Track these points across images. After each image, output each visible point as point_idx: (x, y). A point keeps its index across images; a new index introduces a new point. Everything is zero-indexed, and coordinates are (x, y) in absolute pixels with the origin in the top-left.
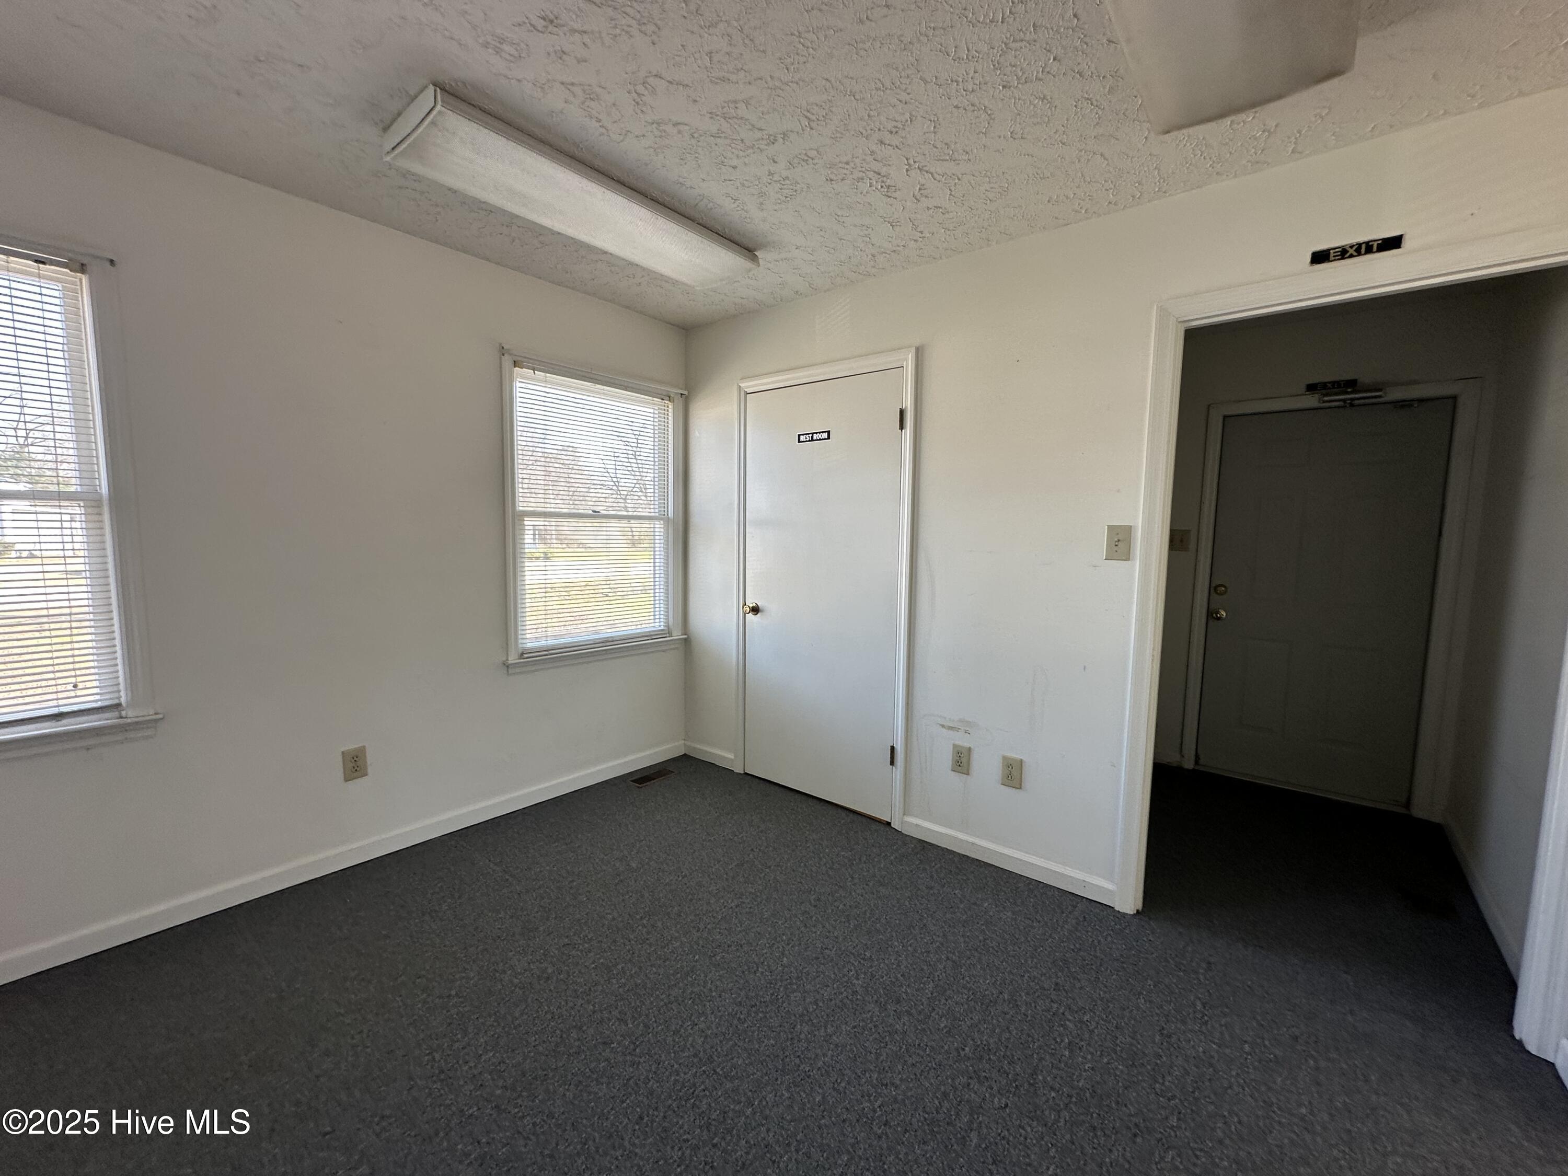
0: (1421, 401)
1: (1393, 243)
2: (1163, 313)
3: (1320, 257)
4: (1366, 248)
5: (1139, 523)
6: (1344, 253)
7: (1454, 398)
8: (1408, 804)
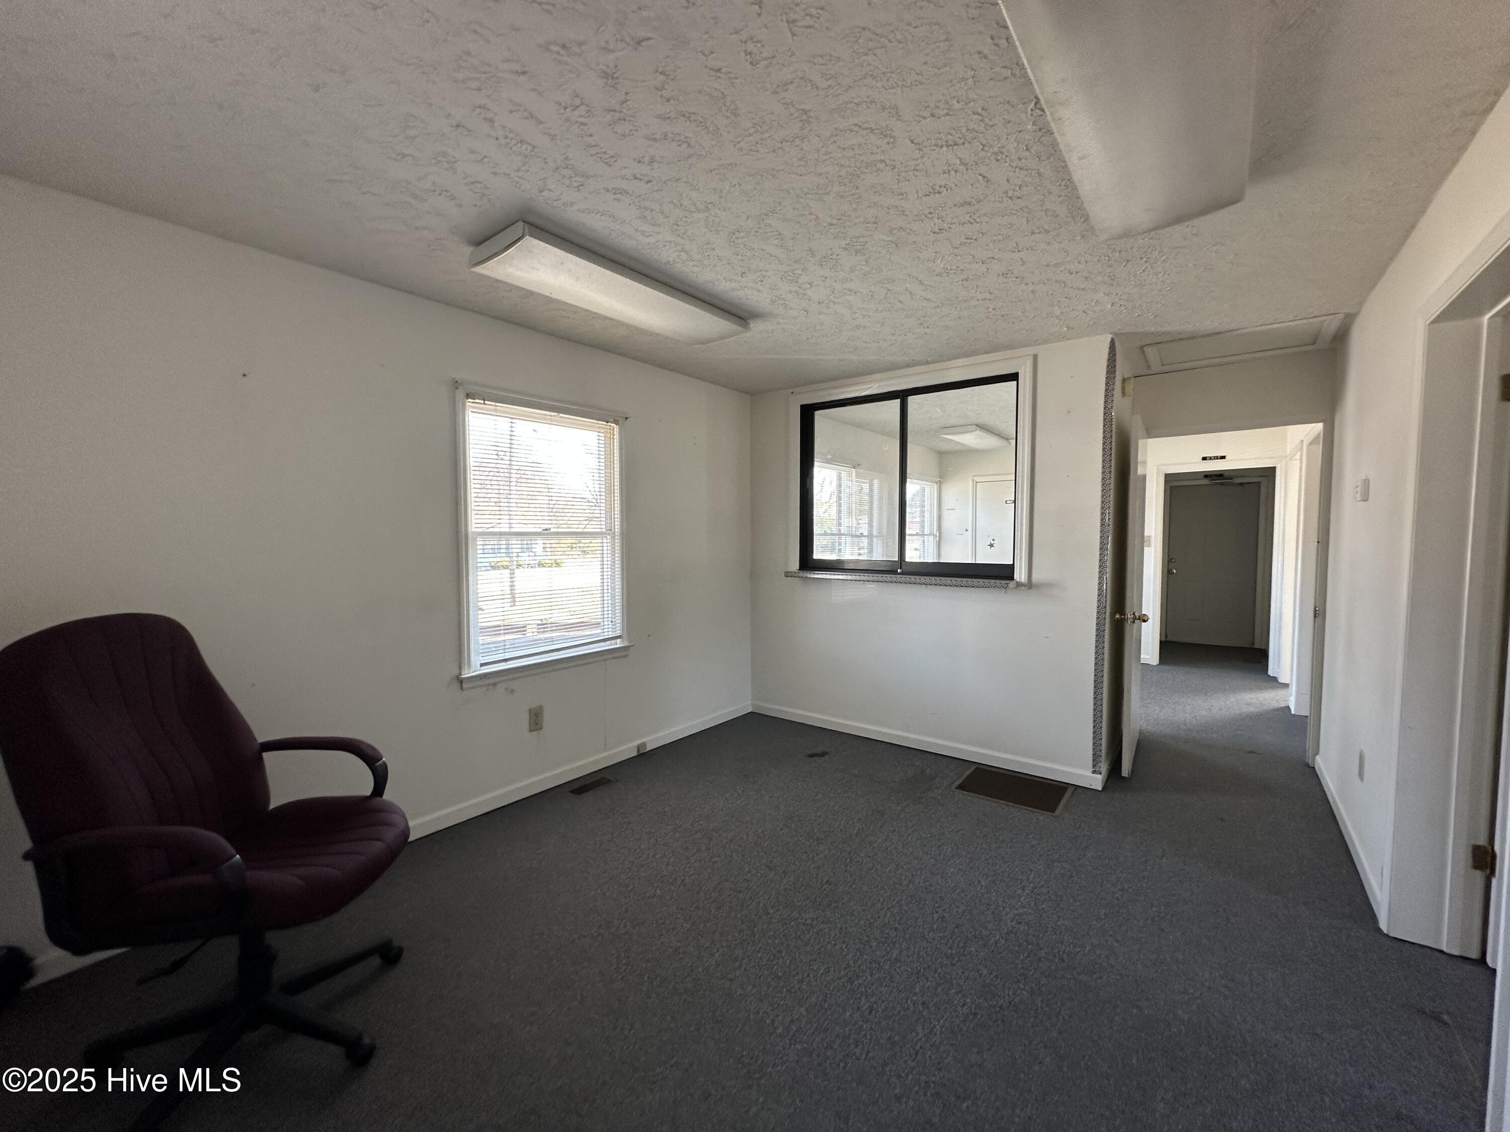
0: (1248, 483)
1: (1223, 457)
2: (1158, 470)
3: (1204, 459)
4: (1216, 458)
5: (1153, 535)
6: (1211, 458)
7: (1259, 483)
8: (1253, 644)
